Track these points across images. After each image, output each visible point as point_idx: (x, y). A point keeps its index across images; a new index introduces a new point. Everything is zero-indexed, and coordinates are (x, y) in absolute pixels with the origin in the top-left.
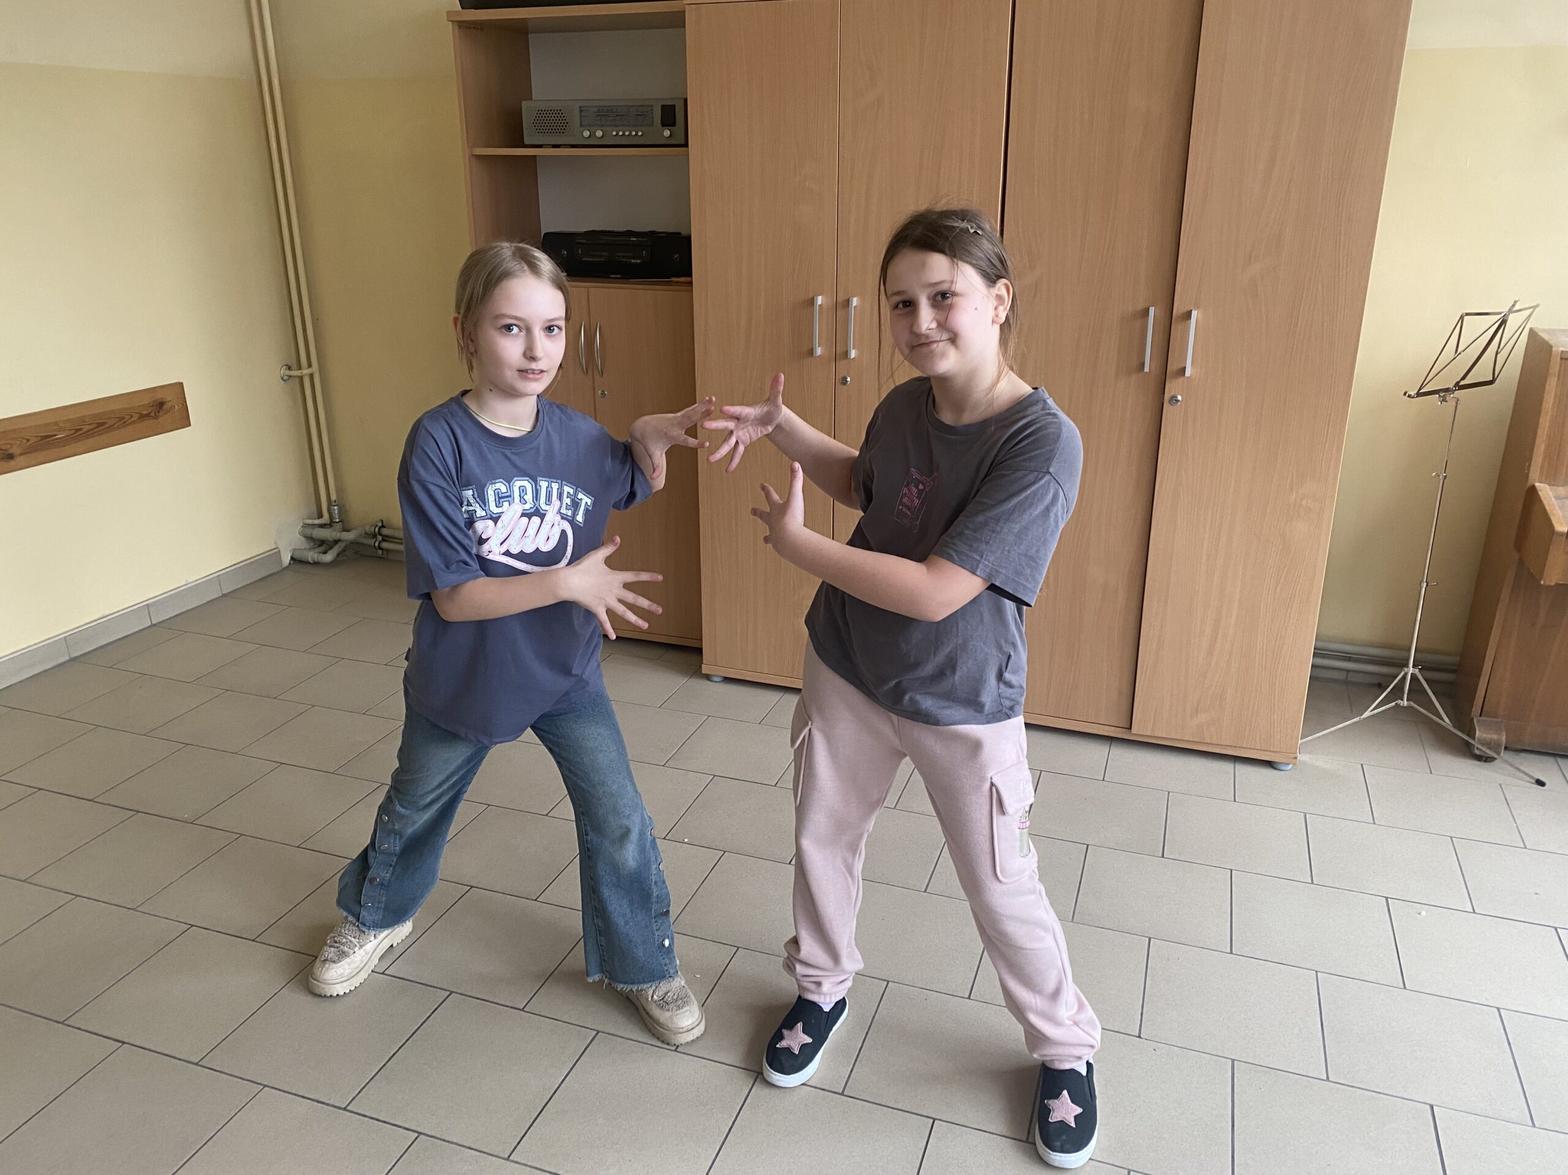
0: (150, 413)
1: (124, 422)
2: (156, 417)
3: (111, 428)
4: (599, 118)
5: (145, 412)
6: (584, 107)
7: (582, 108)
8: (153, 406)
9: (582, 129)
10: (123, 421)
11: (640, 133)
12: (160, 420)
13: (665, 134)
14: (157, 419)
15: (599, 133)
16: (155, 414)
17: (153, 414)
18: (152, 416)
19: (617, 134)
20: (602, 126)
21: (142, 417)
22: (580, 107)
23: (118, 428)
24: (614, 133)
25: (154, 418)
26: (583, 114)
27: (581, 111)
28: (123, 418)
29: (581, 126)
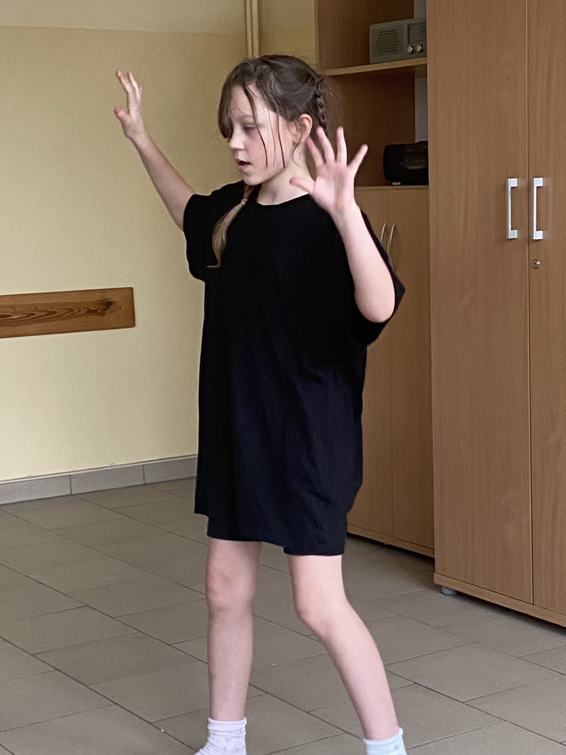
0: (98, 309)
1: (73, 314)
2: (103, 314)
3: (60, 317)
4: (421, 34)
5: (93, 308)
8: (101, 304)
9: (408, 46)
10: (71, 313)
12: (105, 316)
14: (103, 315)
15: (419, 48)
16: (102, 311)
17: (100, 311)
18: (98, 313)
20: (422, 41)
21: (90, 312)
22: (409, 26)
23: (65, 318)
25: (100, 314)
27: (409, 29)
28: (72, 310)
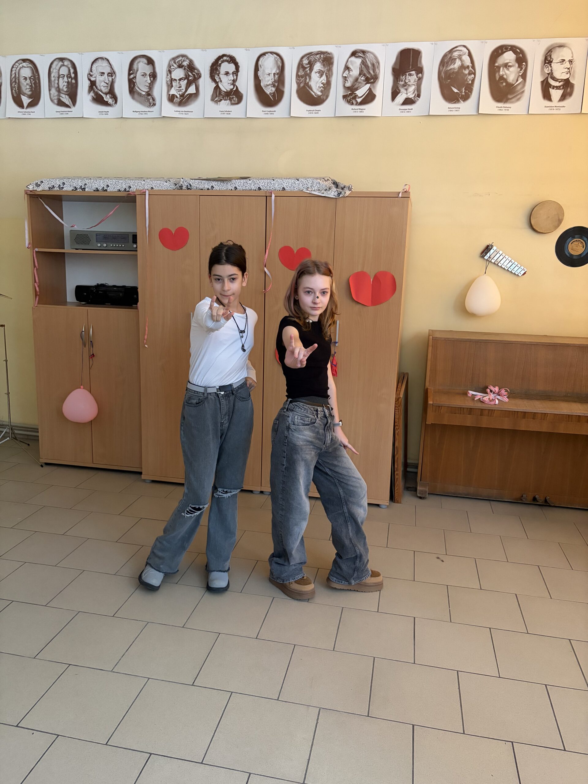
4: (105, 239)
6: (98, 234)
7: (97, 235)
9: (97, 243)
11: (123, 246)
13: (134, 246)
15: (105, 245)
19: (113, 246)
20: (106, 242)
22: (96, 234)
24: (111, 245)
26: (97, 237)
27: (97, 236)
29: (97, 242)
